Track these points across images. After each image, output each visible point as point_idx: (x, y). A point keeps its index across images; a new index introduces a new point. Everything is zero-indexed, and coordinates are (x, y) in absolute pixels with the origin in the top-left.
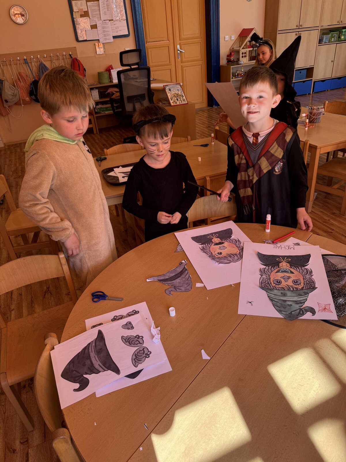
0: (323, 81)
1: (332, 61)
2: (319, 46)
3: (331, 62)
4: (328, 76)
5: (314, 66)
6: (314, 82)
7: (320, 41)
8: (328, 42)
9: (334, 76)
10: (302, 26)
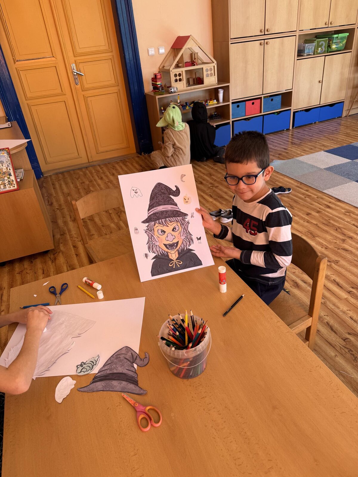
0: (307, 110)
1: (319, 82)
2: (297, 60)
3: (317, 83)
4: (315, 102)
5: (293, 90)
6: (294, 113)
7: (300, 53)
8: (312, 53)
9: (323, 103)
10: (269, 30)
